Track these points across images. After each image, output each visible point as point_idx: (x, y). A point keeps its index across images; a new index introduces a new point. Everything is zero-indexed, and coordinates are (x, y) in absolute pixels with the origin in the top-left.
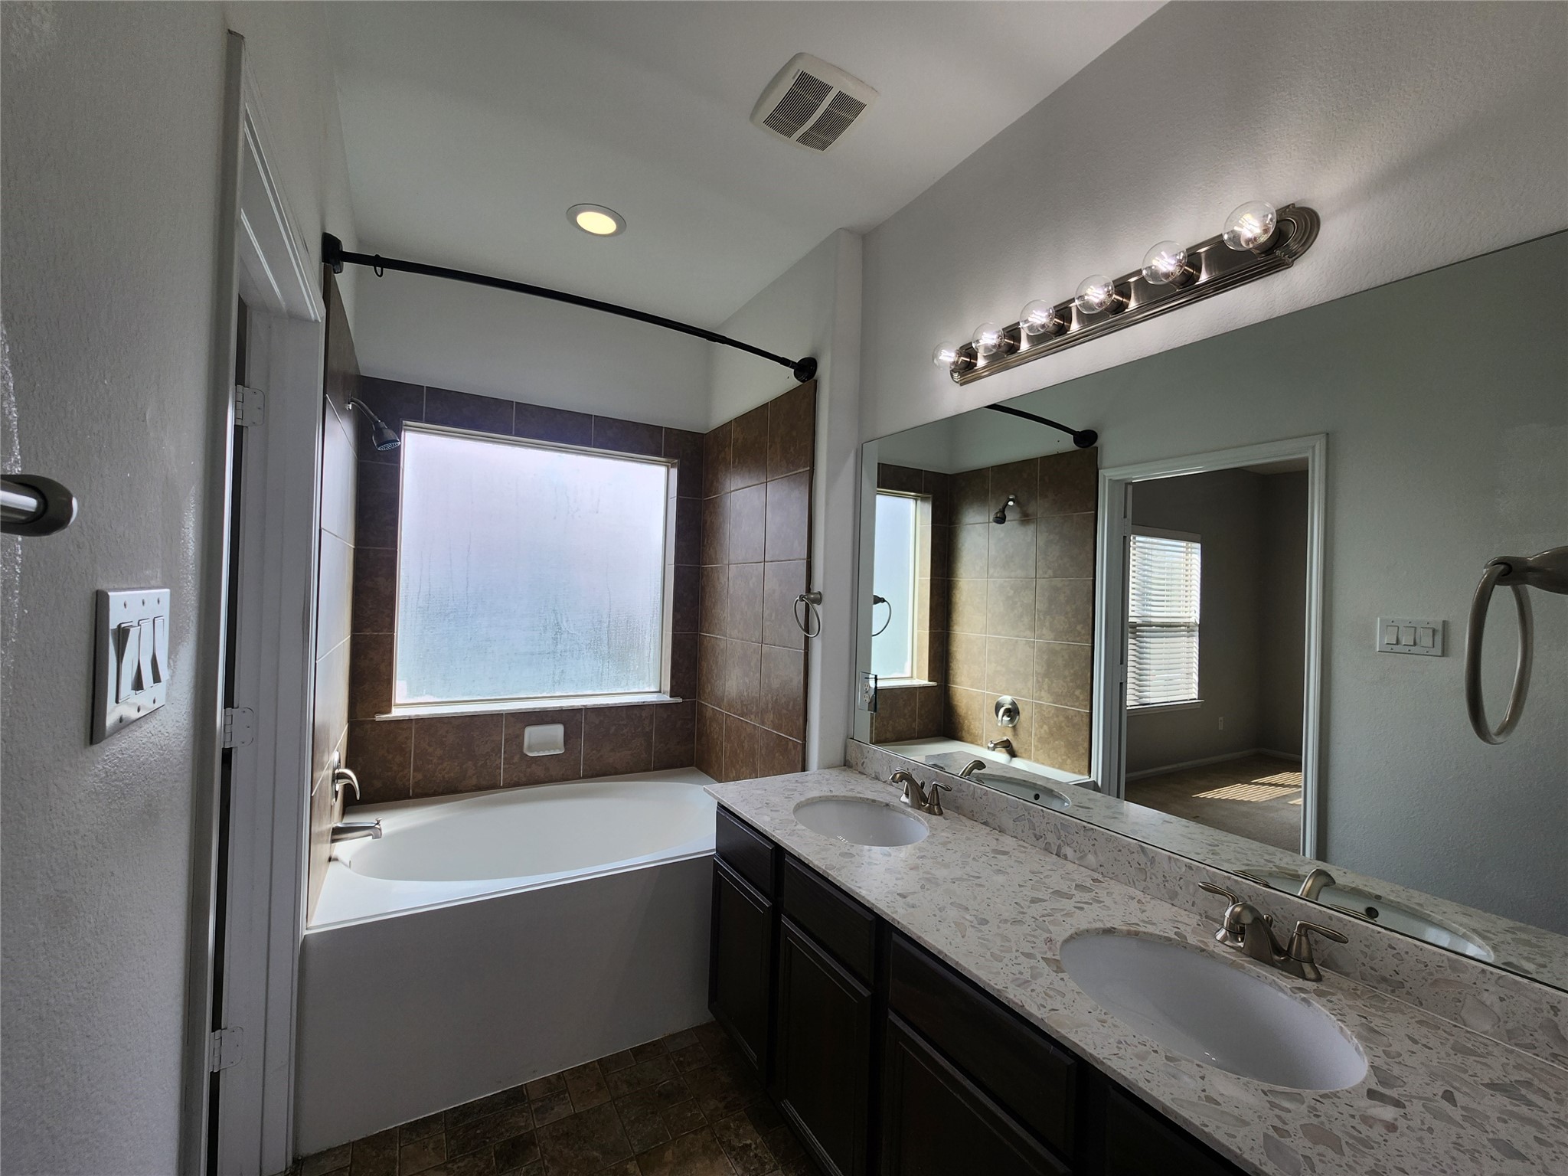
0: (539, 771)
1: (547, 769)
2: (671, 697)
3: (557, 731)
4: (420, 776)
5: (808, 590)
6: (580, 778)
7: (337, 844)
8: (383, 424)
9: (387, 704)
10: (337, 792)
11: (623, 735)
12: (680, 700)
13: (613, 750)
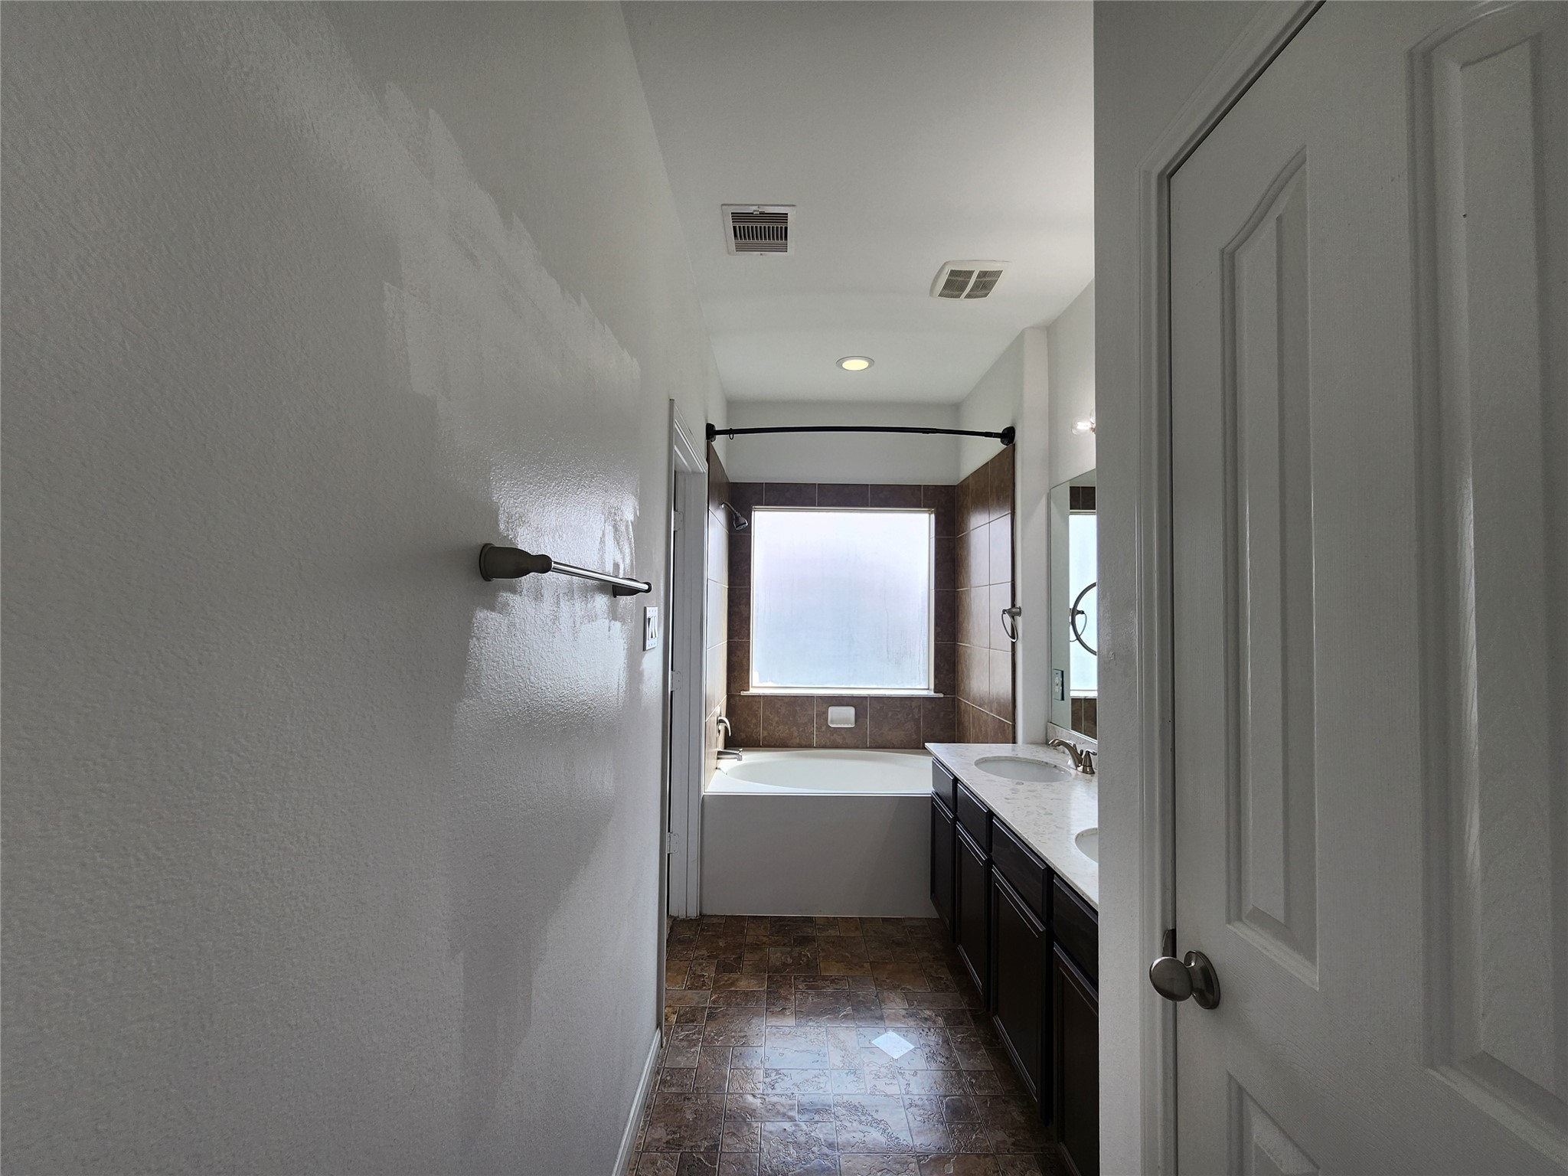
0: (839, 740)
1: (844, 738)
2: (935, 692)
3: (850, 712)
4: (766, 734)
5: (1013, 605)
6: (867, 748)
7: (722, 761)
8: (739, 515)
9: (746, 685)
10: (719, 731)
11: (898, 719)
12: (942, 695)
13: (890, 730)
